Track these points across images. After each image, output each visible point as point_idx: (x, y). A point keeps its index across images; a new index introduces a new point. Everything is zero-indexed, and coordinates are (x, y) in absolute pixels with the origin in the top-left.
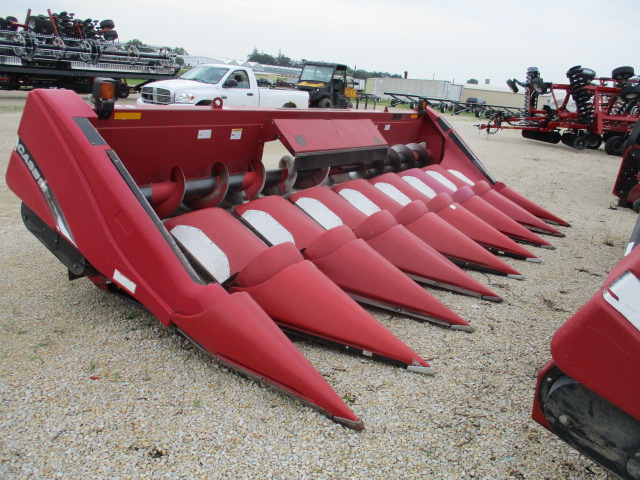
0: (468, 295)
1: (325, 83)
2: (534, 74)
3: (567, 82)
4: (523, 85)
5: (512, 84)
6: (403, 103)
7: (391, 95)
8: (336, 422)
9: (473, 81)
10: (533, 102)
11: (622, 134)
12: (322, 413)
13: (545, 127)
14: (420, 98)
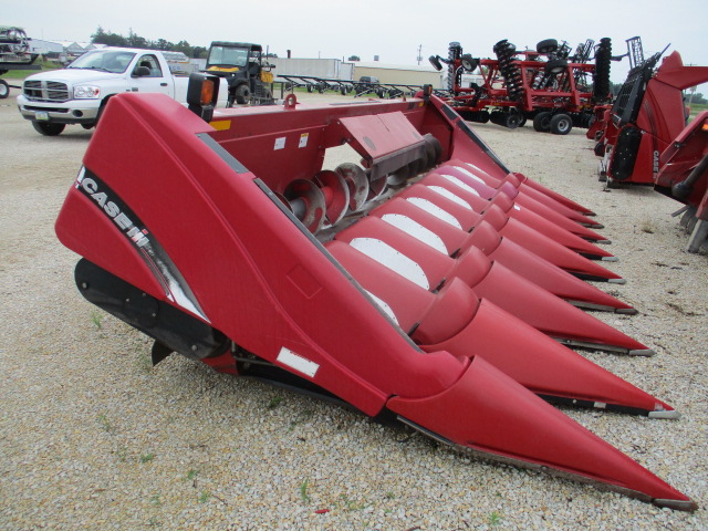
0: (600, 311)
1: (240, 67)
2: (456, 49)
3: (494, 57)
4: (447, 62)
5: (435, 61)
6: (299, 86)
7: (285, 77)
8: (661, 506)
9: (354, 58)
10: (457, 80)
11: (547, 109)
12: (632, 497)
13: (474, 106)
14: (318, 80)
